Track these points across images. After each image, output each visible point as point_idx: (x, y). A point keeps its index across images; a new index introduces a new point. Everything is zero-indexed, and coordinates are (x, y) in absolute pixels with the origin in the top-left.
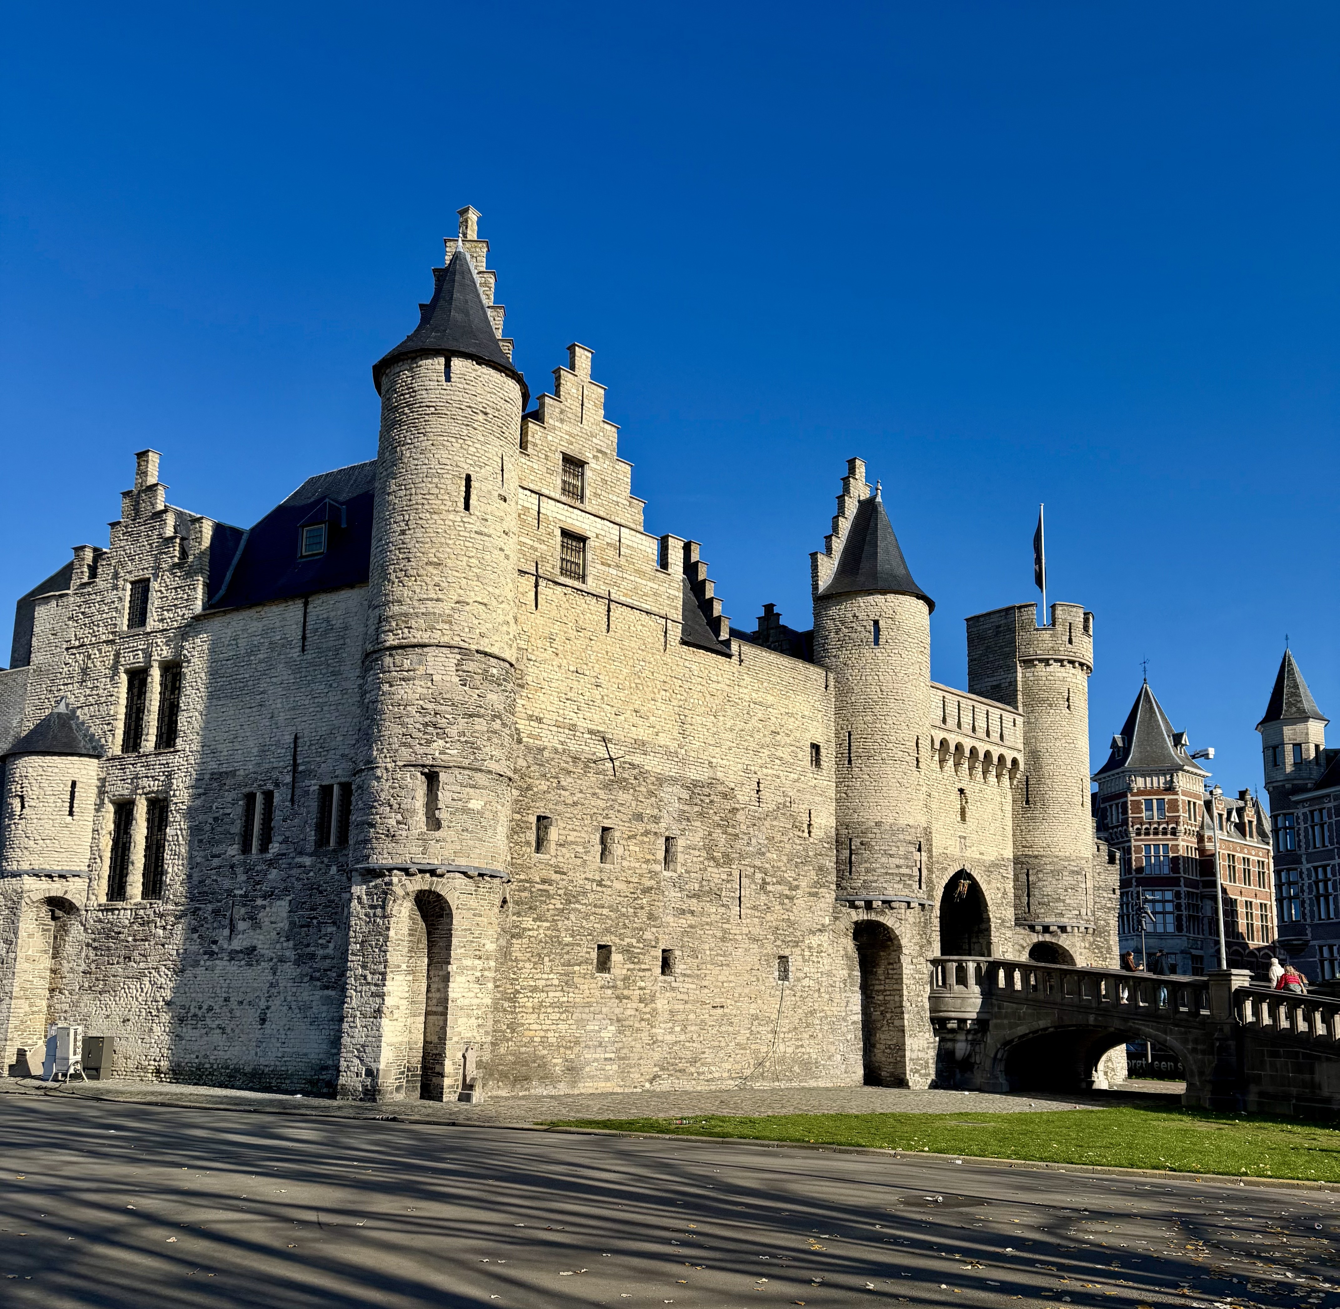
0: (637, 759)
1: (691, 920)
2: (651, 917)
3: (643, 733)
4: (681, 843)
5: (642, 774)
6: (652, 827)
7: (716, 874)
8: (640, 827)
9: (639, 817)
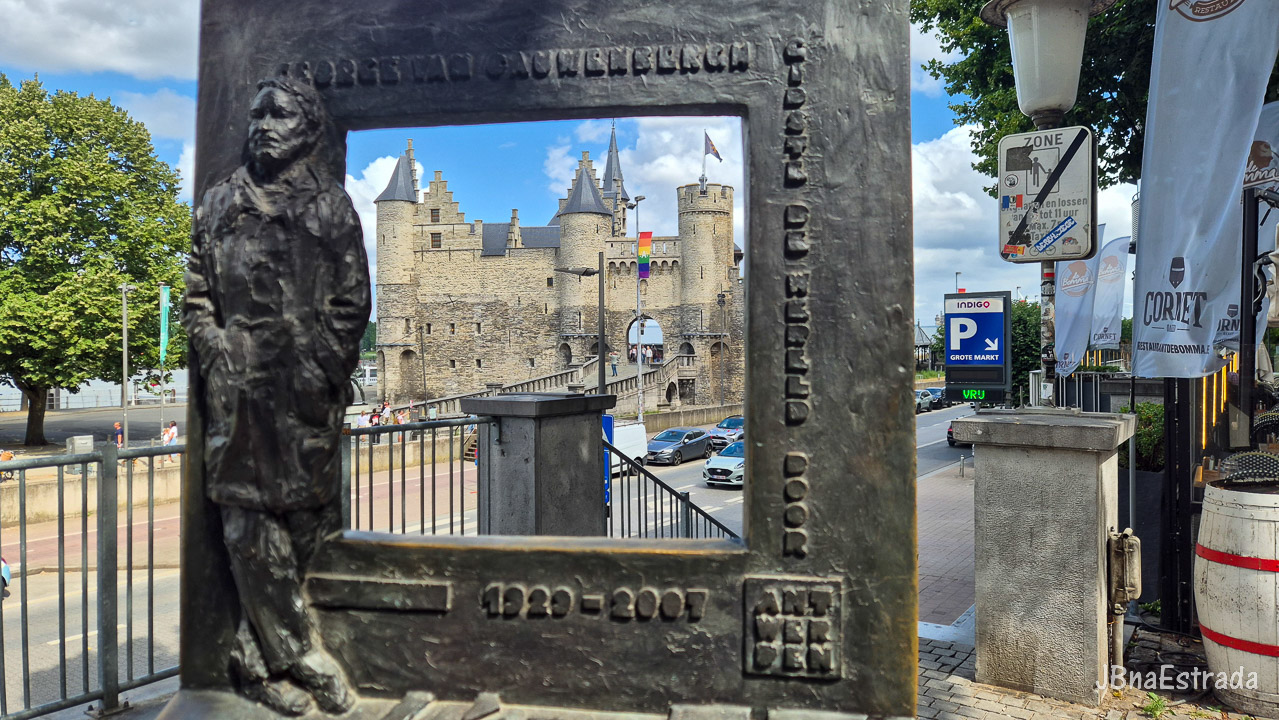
0: (463, 300)
1: (488, 349)
2: (470, 349)
3: (465, 291)
4: (482, 325)
5: (466, 304)
6: (470, 321)
7: (498, 333)
8: (465, 321)
9: (465, 318)
